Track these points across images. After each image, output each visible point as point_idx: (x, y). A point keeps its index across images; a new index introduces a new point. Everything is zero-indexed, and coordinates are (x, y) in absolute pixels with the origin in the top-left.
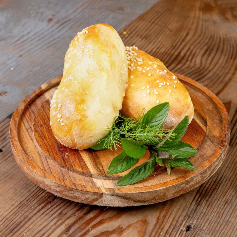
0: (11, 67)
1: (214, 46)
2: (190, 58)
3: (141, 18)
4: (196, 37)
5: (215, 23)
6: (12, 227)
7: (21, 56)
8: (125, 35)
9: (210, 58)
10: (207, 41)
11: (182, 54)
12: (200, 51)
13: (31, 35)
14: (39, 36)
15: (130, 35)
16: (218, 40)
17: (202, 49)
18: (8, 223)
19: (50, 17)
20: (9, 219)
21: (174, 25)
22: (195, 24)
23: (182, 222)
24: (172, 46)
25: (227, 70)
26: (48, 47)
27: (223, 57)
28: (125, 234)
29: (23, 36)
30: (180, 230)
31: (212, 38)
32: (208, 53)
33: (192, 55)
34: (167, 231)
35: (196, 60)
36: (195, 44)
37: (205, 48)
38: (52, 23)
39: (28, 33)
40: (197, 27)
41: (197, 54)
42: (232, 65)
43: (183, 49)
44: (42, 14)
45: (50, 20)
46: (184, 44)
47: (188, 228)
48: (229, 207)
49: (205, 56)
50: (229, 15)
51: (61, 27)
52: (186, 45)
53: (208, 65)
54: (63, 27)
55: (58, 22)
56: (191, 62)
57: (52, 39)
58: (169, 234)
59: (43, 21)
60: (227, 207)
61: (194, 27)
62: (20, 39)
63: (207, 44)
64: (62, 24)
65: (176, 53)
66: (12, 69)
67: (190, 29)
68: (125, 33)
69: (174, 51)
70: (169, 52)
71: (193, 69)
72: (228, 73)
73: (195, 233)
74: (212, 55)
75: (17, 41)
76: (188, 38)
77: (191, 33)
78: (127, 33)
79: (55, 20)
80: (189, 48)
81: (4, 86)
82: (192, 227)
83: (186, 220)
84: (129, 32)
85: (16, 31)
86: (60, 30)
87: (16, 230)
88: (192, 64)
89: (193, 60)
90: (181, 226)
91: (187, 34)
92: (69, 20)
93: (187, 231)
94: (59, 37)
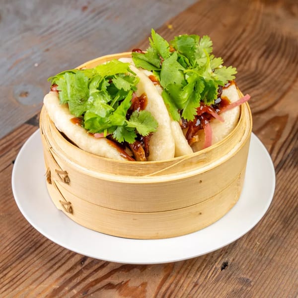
0: (35, 63)
1: (274, 46)
2: (244, 60)
3: (191, 10)
5: (277, 18)
6: (20, 253)
7: (47, 50)
8: (169, 30)
9: (268, 61)
10: (266, 40)
11: (235, 55)
12: (256, 52)
13: (61, 25)
14: (70, 27)
15: (175, 29)
16: (279, 40)
17: (259, 49)
18: (16, 248)
19: (85, 4)
20: (17, 244)
21: (229, 20)
22: (254, 19)
23: (218, 258)
24: (224, 44)
25: (287, 77)
26: (80, 41)
27: (283, 60)
28: (149, 268)
29: (52, 27)
30: (214, 267)
31: (273, 36)
32: (266, 55)
33: (247, 57)
34: (199, 268)
35: (250, 64)
36: (252, 43)
37: (264, 48)
38: (86, 12)
39: (59, 23)
40: (255, 24)
41: (253, 55)
42: (294, 71)
43: (236, 49)
45: (85, 8)
46: (238, 42)
47: (225, 266)
48: (274, 244)
49: (263, 59)
51: (97, 17)
52: (240, 44)
53: (264, 69)
54: (99, 18)
55: (93, 11)
56: (245, 65)
57: (85, 31)
58: (201, 271)
59: (76, 9)
60: (272, 242)
61: (252, 23)
62: (47, 30)
63: (266, 43)
64: (98, 14)
65: (228, 54)
66: (36, 65)
67: (247, 25)
68: (170, 27)
69: (226, 51)
71: (248, 73)
72: (287, 80)
73: (230, 273)
74: (271, 57)
75: (45, 32)
76: (244, 36)
77: (249, 29)
78: (173, 27)
79: (90, 9)
80: (244, 48)
81: (25, 85)
82: (229, 264)
83: (221, 257)
84: (175, 26)
85: (45, 20)
86: (96, 21)
87: (24, 256)
88: (246, 68)
89: (248, 63)
90: (216, 262)
91: (244, 31)
92: (107, 9)
93: (222, 269)
94: (93, 29)
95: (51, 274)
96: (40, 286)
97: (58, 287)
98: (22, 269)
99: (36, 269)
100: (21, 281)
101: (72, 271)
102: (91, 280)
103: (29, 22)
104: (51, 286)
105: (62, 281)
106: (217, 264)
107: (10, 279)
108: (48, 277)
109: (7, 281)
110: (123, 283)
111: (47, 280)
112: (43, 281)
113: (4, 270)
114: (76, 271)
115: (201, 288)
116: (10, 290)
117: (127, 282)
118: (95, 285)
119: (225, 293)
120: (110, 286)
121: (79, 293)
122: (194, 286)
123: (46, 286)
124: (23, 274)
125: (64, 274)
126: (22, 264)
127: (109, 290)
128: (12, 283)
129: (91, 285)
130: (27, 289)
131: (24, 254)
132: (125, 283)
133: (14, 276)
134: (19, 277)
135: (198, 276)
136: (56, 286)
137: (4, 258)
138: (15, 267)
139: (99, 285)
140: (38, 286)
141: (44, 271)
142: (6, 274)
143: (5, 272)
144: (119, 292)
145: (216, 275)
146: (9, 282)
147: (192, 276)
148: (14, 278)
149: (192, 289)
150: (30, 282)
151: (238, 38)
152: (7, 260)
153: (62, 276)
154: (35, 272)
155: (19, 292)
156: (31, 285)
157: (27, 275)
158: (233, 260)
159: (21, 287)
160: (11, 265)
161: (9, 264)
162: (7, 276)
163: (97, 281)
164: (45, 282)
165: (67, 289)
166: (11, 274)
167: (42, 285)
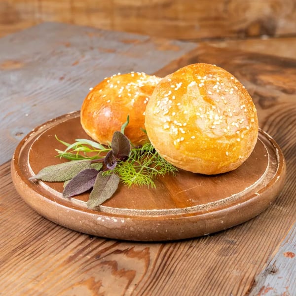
0: (25, 114)
7: (35, 105)
13: (44, 89)
14: (51, 90)
19: (62, 76)
29: (36, 91)
38: (63, 81)
39: (41, 88)
44: (53, 74)
45: (62, 79)
54: (75, 84)
55: (70, 79)
59: (55, 79)
62: (33, 92)
64: (74, 81)
66: (27, 115)
79: (66, 79)
81: (20, 128)
85: (28, 87)
86: (73, 86)
87: (40, 237)
92: (81, 79)
95: (65, 247)
97: (73, 255)
98: (40, 245)
99: (52, 244)
100: (40, 253)
101: (83, 244)
102: (100, 249)
103: (15, 88)
104: (67, 254)
105: (76, 251)
107: (30, 252)
108: (63, 249)
109: (27, 254)
110: (128, 249)
111: (63, 251)
113: (23, 247)
114: (87, 244)
115: (195, 248)
116: (32, 259)
118: (105, 252)
119: (216, 250)
121: (92, 258)
122: (190, 247)
123: (63, 255)
124: (41, 248)
125: (77, 246)
126: (39, 242)
127: (118, 254)
128: (32, 255)
129: (102, 252)
130: (47, 258)
132: (131, 249)
133: (33, 250)
134: (38, 250)
135: (192, 241)
137: (23, 239)
138: (33, 244)
139: (108, 252)
140: (55, 255)
141: (59, 245)
142: (25, 250)
143: (25, 248)
144: (127, 255)
146: (30, 254)
148: (34, 252)
149: (188, 249)
152: (25, 240)
153: (75, 248)
154: (51, 247)
155: (40, 260)
156: (49, 254)
157: (45, 249)
159: (41, 257)
160: (29, 243)
162: (27, 251)
163: (106, 249)
164: (61, 253)
165: (81, 255)
166: (30, 249)
167: (59, 255)
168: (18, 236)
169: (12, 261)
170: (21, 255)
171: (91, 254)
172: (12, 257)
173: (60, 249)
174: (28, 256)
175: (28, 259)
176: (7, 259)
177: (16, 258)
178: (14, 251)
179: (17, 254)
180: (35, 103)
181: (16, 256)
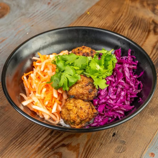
1: (135, 23)
2: (122, 30)
3: (97, 4)
4: (126, 17)
5: (137, 8)
7: (32, 26)
8: (88, 14)
9: (133, 31)
10: (132, 20)
11: (118, 28)
12: (128, 26)
14: (42, 13)
15: (91, 14)
16: (138, 20)
19: (49, 1)
20: (22, 125)
21: (115, 9)
22: (126, 9)
23: (111, 131)
24: (113, 22)
25: (141, 39)
26: (47, 21)
27: (140, 30)
28: (81, 137)
29: (34, 13)
31: (135, 18)
32: (132, 28)
33: (123, 29)
34: (103, 136)
35: (125, 32)
36: (125, 21)
37: (131, 24)
38: (50, 6)
39: (37, 11)
41: (126, 28)
42: (144, 36)
43: (118, 25)
45: (49, 3)
46: (119, 21)
47: (114, 135)
48: (135, 124)
49: (130, 30)
50: (145, 4)
51: (55, 8)
52: (120, 22)
53: (131, 35)
54: (56, 9)
55: (53, 5)
57: (50, 15)
58: (103, 138)
59: (45, 4)
60: (135, 123)
61: (125, 11)
62: (32, 15)
63: (132, 22)
64: (55, 6)
65: (115, 27)
66: (28, 33)
67: (123, 12)
68: (88, 13)
69: (114, 25)
70: (111, 27)
72: (141, 41)
73: (116, 138)
74: (134, 29)
75: (31, 16)
76: (122, 18)
77: (124, 14)
78: (90, 13)
79: (51, 4)
80: (122, 24)
82: (116, 134)
84: (91, 13)
85: (31, 10)
86: (54, 10)
87: (25, 131)
89: (124, 32)
90: (110, 133)
91: (122, 15)
92: (59, 4)
93: (113, 136)
94: (53, 14)
95: (37, 140)
96: (33, 146)
97: (41, 146)
98: (25, 138)
99: (31, 137)
100: (24, 143)
101: (46, 138)
102: (55, 142)
103: (23, 11)
104: (37, 145)
105: (42, 143)
106: (110, 134)
107: (19, 142)
108: (36, 141)
109: (18, 144)
110: (69, 144)
111: (36, 142)
112: (34, 143)
113: (16, 138)
114: (48, 138)
115: (104, 146)
116: (20, 148)
117: (71, 143)
120: (64, 145)
121: (50, 149)
122: (101, 145)
123: (36, 145)
124: (25, 140)
125: (43, 140)
126: (24, 135)
127: (63, 147)
128: (20, 145)
129: (55, 145)
130: (27, 147)
131: (25, 130)
132: (70, 144)
133: (21, 141)
134: (23, 142)
135: (102, 140)
136: (40, 146)
138: (21, 137)
139: (58, 145)
140: (32, 146)
141: (34, 138)
142: (17, 140)
143: (17, 139)
144: (68, 148)
145: (110, 140)
146: (19, 144)
147: (100, 140)
149: (100, 146)
150: (28, 144)
151: (119, 19)
152: (17, 133)
153: (42, 141)
154: (30, 139)
155: (24, 149)
156: (29, 145)
157: (27, 140)
158: (118, 132)
159: (24, 147)
160: (19, 136)
161: (19, 135)
162: (18, 141)
163: (58, 143)
164: (35, 144)
165: (44, 147)
167: (33, 145)
168: (14, 130)
169: (10, 148)
170: (14, 144)
171: (49, 146)
172: (10, 146)
173: (34, 141)
174: (18, 145)
175: (17, 148)
176: (7, 147)
177: (12, 146)
178: (11, 141)
179: (12, 143)
180: (33, 24)
181: (12, 145)
